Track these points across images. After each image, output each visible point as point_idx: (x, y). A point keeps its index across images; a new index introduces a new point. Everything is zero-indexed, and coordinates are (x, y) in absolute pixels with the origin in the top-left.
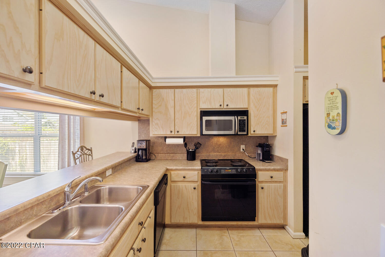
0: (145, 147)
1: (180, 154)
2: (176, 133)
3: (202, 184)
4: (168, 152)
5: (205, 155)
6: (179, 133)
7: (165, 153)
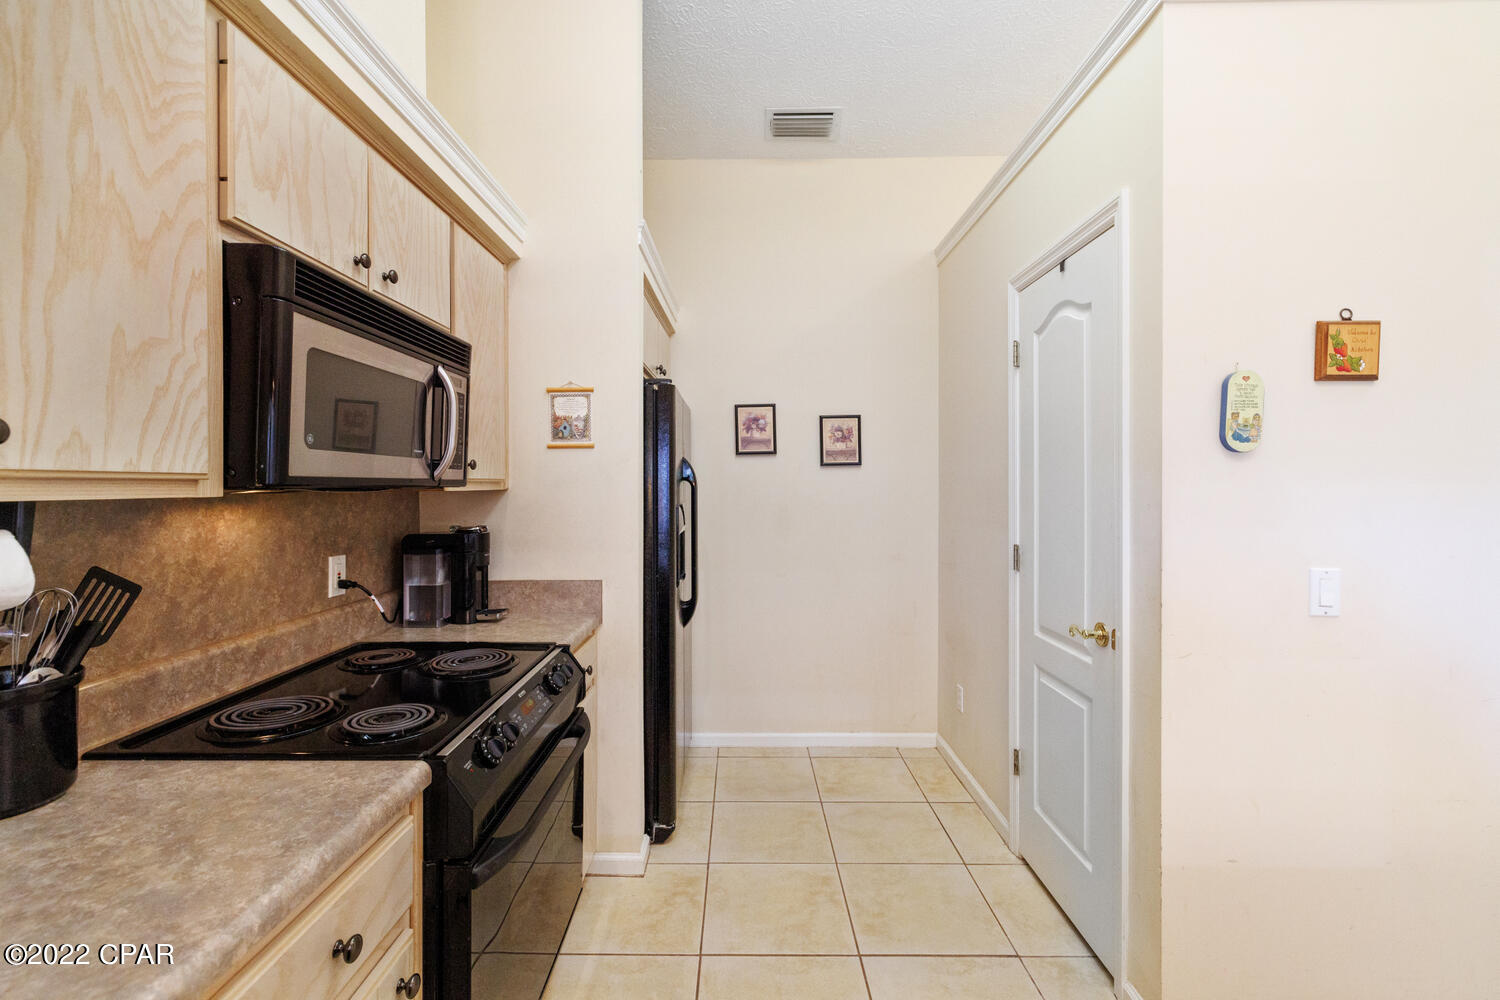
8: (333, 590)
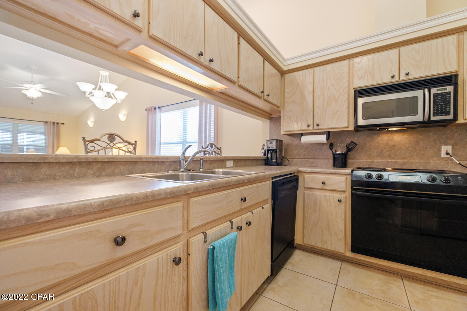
0: (275, 148)
1: (322, 160)
2: (315, 127)
3: (352, 194)
4: (306, 157)
5: (364, 161)
6: (319, 127)
7: (303, 158)
8: (443, 154)
